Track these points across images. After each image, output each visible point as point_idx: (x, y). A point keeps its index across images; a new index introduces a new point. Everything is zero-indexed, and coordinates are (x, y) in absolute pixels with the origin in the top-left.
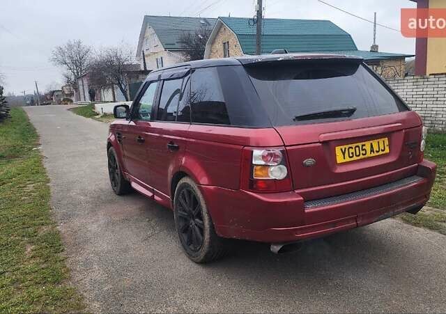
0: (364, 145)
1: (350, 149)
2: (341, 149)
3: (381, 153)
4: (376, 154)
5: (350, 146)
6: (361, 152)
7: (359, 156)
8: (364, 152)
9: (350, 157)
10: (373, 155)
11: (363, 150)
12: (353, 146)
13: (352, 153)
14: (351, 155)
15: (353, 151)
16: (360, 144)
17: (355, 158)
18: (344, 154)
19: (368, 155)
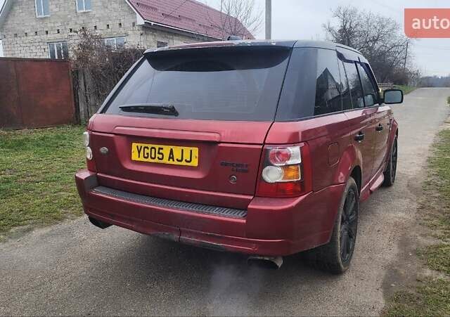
0: (162, 149)
1: (146, 149)
2: (137, 147)
3: (184, 163)
4: (176, 163)
5: (146, 145)
6: (157, 155)
7: (154, 158)
8: (160, 156)
9: (145, 157)
10: (171, 162)
11: (159, 153)
12: (150, 146)
13: (148, 154)
14: (146, 156)
15: (149, 151)
16: (157, 147)
17: (149, 160)
18: (139, 152)
19: (166, 160)
